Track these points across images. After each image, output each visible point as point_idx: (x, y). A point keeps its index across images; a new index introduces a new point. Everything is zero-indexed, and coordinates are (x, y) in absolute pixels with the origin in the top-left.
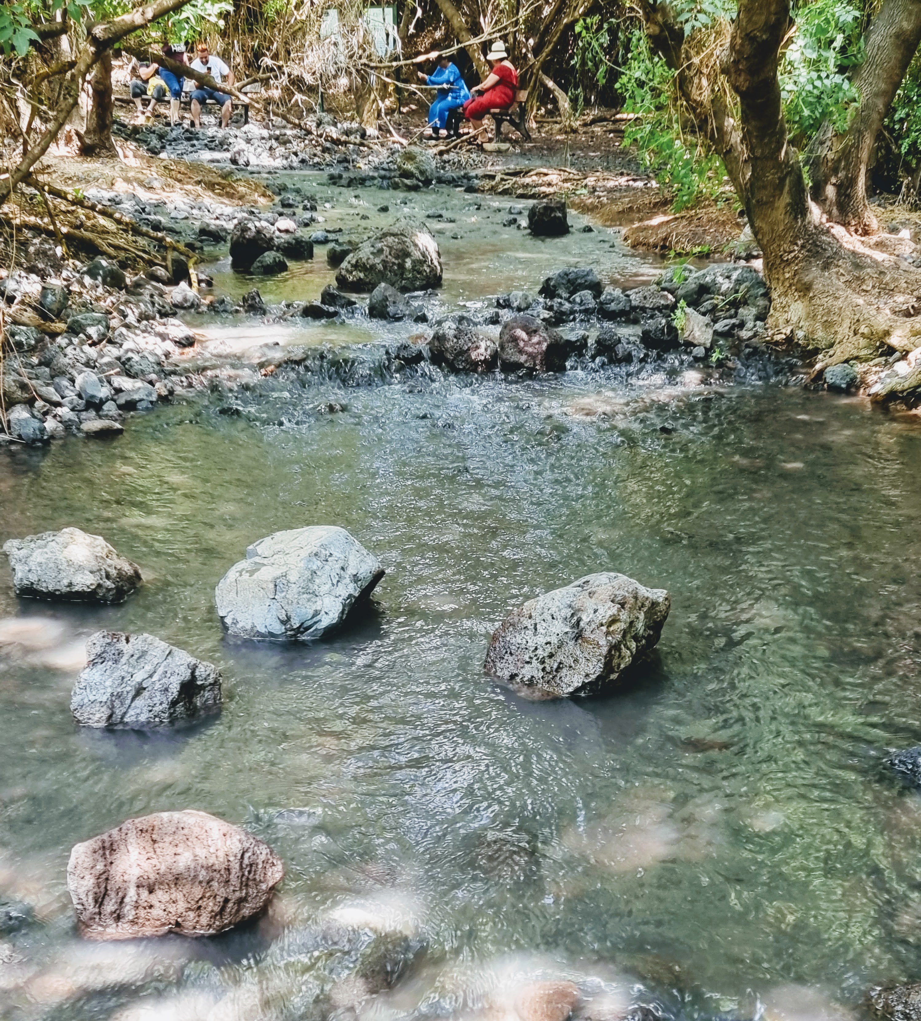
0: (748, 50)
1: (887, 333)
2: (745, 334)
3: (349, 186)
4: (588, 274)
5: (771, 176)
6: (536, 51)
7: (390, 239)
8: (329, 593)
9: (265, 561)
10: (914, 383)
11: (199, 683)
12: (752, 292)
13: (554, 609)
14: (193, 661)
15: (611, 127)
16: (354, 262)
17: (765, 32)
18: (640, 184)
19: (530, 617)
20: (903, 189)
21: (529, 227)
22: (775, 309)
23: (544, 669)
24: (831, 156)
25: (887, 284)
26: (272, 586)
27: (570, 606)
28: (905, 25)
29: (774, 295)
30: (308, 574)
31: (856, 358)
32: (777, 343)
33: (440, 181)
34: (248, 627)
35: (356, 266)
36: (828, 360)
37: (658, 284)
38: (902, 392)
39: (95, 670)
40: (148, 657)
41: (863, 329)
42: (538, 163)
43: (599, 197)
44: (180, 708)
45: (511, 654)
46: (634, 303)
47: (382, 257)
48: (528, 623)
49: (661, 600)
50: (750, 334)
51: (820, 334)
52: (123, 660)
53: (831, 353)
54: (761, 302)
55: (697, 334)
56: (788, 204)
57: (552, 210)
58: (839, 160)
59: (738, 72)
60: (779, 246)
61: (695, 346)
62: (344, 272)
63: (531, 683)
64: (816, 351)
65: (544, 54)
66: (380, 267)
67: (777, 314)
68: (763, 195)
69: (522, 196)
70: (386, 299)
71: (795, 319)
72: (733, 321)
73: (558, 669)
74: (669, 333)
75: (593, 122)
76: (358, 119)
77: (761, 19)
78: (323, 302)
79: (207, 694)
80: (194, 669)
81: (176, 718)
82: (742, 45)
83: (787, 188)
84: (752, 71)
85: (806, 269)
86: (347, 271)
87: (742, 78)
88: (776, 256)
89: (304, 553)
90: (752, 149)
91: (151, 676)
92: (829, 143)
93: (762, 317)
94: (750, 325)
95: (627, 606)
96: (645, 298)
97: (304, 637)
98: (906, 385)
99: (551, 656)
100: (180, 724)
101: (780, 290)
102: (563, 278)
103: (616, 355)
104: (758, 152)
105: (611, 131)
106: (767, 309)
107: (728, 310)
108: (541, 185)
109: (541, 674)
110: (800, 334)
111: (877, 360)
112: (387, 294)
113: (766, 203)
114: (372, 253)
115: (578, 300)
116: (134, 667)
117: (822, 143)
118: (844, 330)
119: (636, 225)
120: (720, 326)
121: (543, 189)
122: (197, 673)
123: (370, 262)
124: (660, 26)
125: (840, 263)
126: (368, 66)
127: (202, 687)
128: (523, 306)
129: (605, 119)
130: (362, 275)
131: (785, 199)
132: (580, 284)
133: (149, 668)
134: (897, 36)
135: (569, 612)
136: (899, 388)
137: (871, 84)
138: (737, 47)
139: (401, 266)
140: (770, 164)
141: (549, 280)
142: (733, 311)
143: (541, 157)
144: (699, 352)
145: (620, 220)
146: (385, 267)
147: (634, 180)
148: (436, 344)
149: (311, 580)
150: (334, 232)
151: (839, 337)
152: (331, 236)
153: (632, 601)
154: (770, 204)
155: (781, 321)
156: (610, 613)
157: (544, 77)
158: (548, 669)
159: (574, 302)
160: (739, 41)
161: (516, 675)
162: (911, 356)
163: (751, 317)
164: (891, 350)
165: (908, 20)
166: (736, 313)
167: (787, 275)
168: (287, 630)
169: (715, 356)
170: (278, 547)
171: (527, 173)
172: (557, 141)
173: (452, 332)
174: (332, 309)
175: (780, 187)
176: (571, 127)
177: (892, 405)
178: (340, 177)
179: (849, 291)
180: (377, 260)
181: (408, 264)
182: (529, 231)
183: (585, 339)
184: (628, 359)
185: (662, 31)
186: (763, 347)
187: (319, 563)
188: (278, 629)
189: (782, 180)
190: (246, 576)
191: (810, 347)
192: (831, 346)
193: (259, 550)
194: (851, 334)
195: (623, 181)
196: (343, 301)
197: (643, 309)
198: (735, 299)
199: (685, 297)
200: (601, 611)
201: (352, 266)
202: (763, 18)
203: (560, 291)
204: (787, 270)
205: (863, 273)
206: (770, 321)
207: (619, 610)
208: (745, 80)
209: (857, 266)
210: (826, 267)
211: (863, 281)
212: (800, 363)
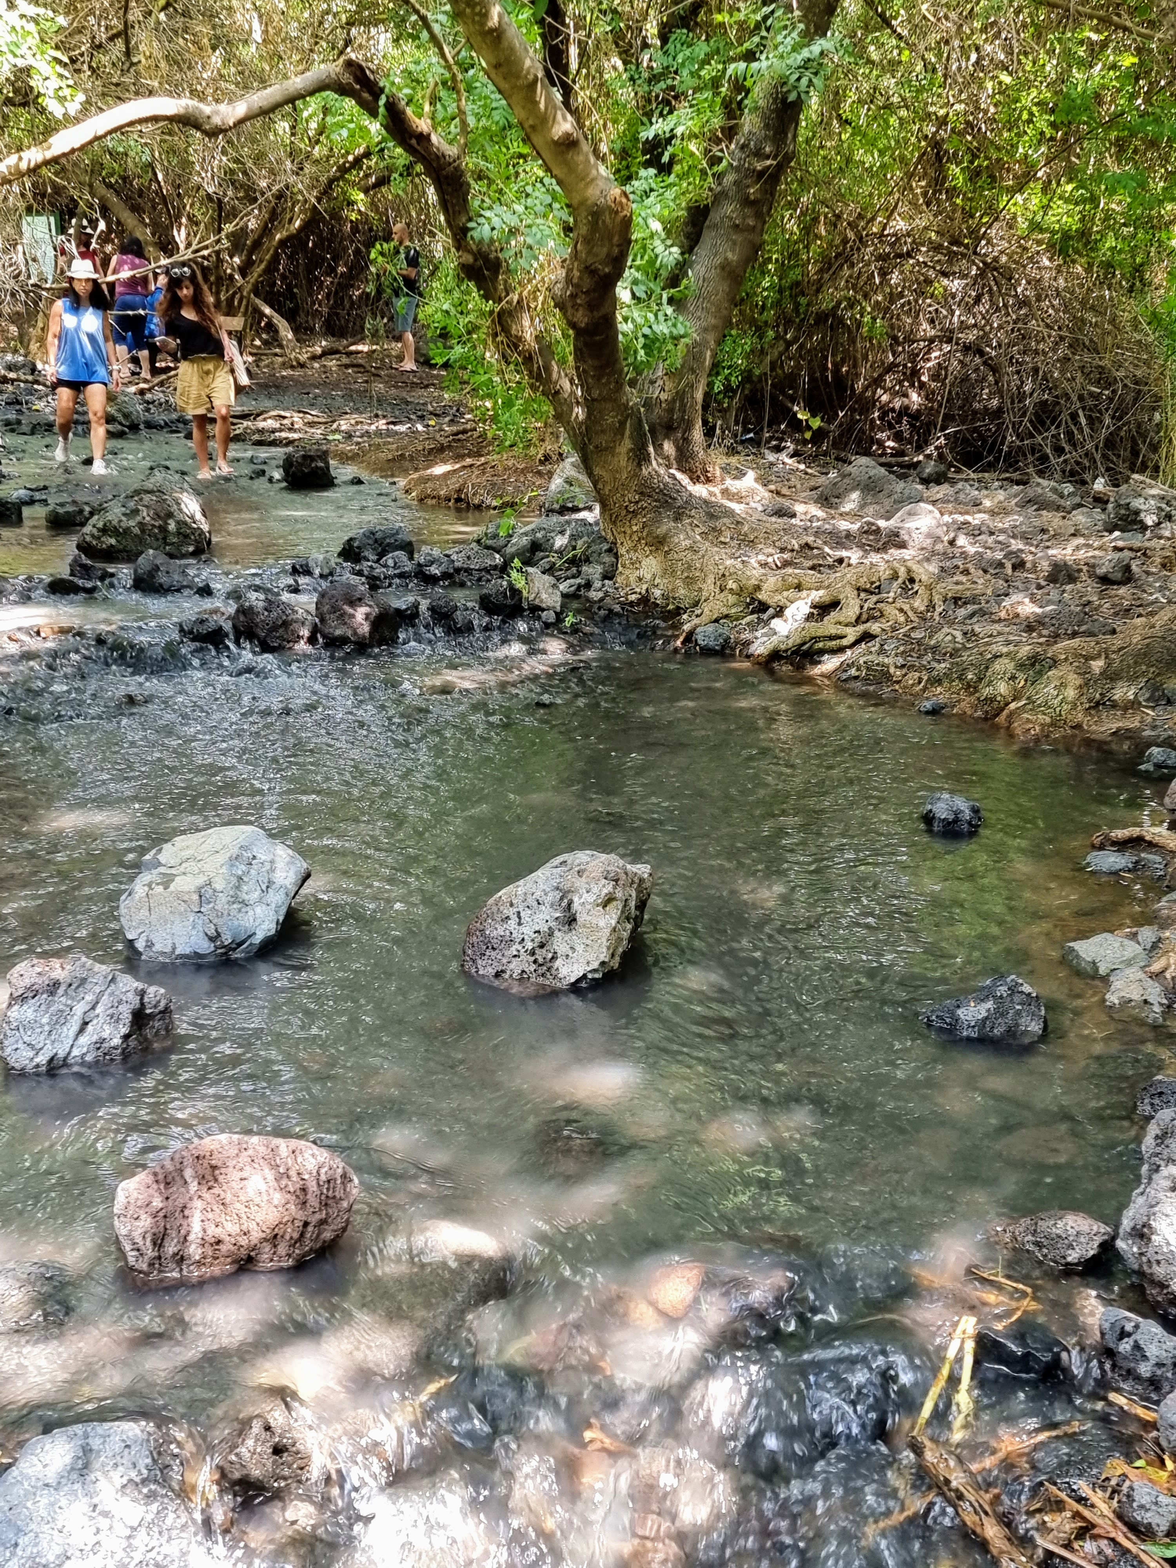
0: (587, 284)
1: (758, 588)
2: (594, 595)
3: (32, 433)
4: (397, 533)
5: (611, 419)
6: (244, 271)
7: (147, 498)
8: (260, 901)
9: (173, 871)
10: (799, 641)
11: (148, 1011)
12: (593, 548)
13: (538, 894)
14: (140, 985)
15: (345, 360)
16: (100, 525)
17: (607, 265)
18: (401, 428)
19: (512, 905)
20: (718, 431)
21: (285, 479)
22: (624, 566)
23: (535, 962)
24: (664, 396)
25: (746, 535)
26: (195, 897)
27: (557, 888)
28: (730, 255)
29: (622, 551)
30: (234, 880)
31: (726, 616)
32: (631, 604)
33: (150, 425)
34: (168, 950)
35: (104, 530)
36: (696, 621)
37: (478, 542)
38: (786, 651)
39: (25, 1007)
40: (88, 986)
41: (731, 585)
42: (268, 403)
43: (358, 443)
44: (132, 1042)
45: (494, 949)
46: (457, 564)
47: (139, 518)
48: (511, 912)
49: (646, 876)
50: (600, 594)
51: (682, 592)
52: (61, 991)
53: (698, 612)
54: (608, 559)
55: (544, 596)
56: (631, 450)
57: (312, 458)
58: (674, 400)
59: (576, 307)
60: (623, 495)
61: (543, 610)
62: (88, 539)
63: (523, 978)
64: (678, 611)
65: (256, 275)
66: (137, 531)
67: (627, 572)
68: (603, 440)
69: (259, 443)
70: (157, 568)
71: (648, 577)
72: (578, 581)
73: (554, 958)
74: (512, 597)
75: (325, 354)
76: (22, 351)
77: (602, 252)
78: (72, 574)
79: (157, 1024)
80: (142, 994)
81: (130, 1054)
82: (580, 278)
83: (627, 433)
84: (591, 307)
85: (658, 521)
86: (93, 536)
87: (580, 312)
88: (620, 507)
89: (222, 858)
90: (587, 390)
91: (93, 1008)
92: (660, 382)
93: (608, 576)
94: (597, 584)
95: (621, 882)
96: (469, 558)
97: (237, 955)
98: (790, 642)
99: (542, 946)
100: (135, 1059)
101: (628, 544)
102: (368, 538)
103: (455, 623)
104: (596, 394)
105: (347, 366)
106: (615, 566)
107: (568, 569)
108: (281, 430)
109: (533, 967)
110: (657, 593)
111: (749, 619)
112: (158, 562)
113: (606, 449)
114: (124, 515)
115: (391, 563)
116: (73, 999)
117: (652, 382)
118: (709, 586)
119: (415, 476)
120: (563, 587)
121: (284, 435)
122: (146, 1000)
123: (123, 525)
124: (474, 255)
125: (693, 513)
126: (39, 287)
127: (151, 1016)
128: (326, 571)
129: (337, 352)
130: (113, 541)
131: (627, 444)
132: (389, 545)
133: (89, 998)
134: (723, 267)
135: (558, 895)
136: (783, 647)
137: (699, 318)
138: (575, 281)
139: (163, 529)
140: (609, 406)
141: (351, 539)
142: (574, 570)
143: (270, 396)
144: (549, 616)
145: (391, 469)
146: (143, 531)
147: (394, 423)
148: (242, 618)
149: (238, 888)
150: (37, 490)
151: (705, 594)
152: (38, 496)
153: (624, 877)
154: (610, 450)
155: (632, 579)
156: (605, 891)
157: (258, 301)
158: (541, 960)
159: (385, 566)
160: (576, 273)
161: (503, 971)
162: (788, 612)
163: (597, 576)
164: (763, 607)
165: (733, 250)
166: (579, 573)
167: (635, 528)
168: (216, 948)
169: (569, 620)
170: (186, 854)
171: (258, 415)
172: (283, 377)
173: (261, 604)
174: (89, 585)
175: (620, 431)
176: (297, 359)
177: (775, 665)
178: (19, 422)
179: (707, 544)
180: (132, 523)
181: (172, 526)
182: (285, 484)
183: (416, 605)
184: (469, 628)
185: (476, 260)
186: (617, 608)
187: (244, 868)
188: (205, 947)
189: (622, 424)
190: (160, 889)
191: (671, 607)
192: (696, 604)
193: (162, 858)
194: (717, 590)
195: (382, 424)
196: (99, 573)
197: (468, 571)
198: (575, 556)
199: (517, 554)
200: (595, 890)
201: (99, 530)
202: (605, 250)
203: (366, 553)
204: (634, 522)
205: (718, 524)
206: (619, 579)
207: (615, 888)
208: (584, 316)
209: (712, 516)
210: (678, 518)
211: (720, 532)
212: (663, 624)
